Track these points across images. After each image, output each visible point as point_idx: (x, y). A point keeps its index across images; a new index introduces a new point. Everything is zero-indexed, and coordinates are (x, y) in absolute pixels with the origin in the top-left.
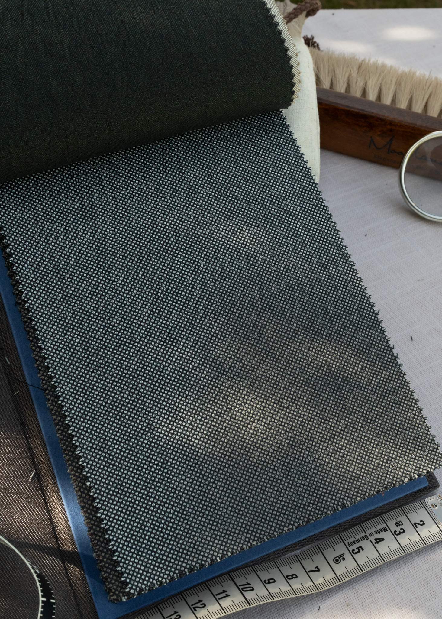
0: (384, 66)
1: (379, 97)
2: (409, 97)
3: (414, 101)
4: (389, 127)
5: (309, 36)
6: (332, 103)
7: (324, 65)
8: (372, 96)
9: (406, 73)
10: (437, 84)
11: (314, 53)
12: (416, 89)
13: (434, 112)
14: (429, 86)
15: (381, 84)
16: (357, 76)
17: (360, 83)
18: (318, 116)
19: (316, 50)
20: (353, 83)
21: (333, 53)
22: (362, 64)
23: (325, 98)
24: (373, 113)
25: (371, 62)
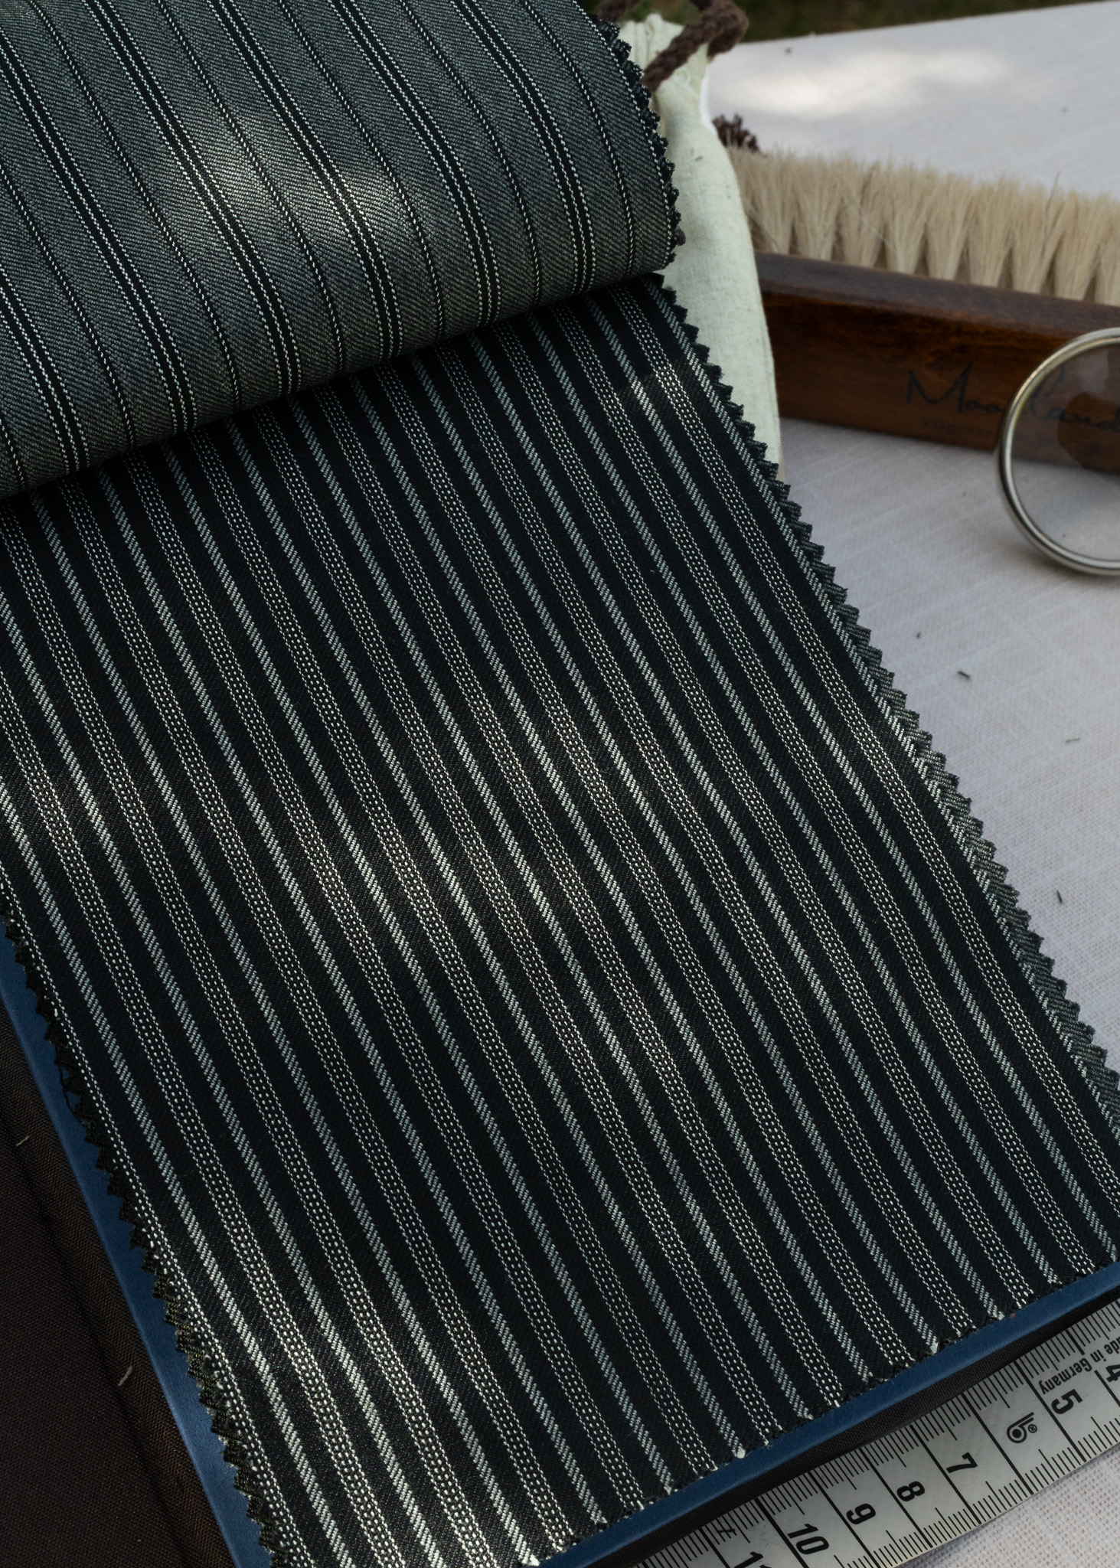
0: (930, 176)
1: (924, 261)
2: (1004, 253)
3: (1018, 262)
4: (955, 340)
5: (730, 118)
6: (800, 289)
7: (769, 192)
9: (991, 189)
10: (1077, 210)
11: (740, 161)
12: (1021, 229)
13: (1072, 289)
14: (1056, 219)
15: (926, 226)
16: (860, 213)
17: (869, 230)
18: (765, 328)
19: (745, 153)
20: (850, 232)
21: (791, 156)
22: (870, 176)
23: (778, 279)
24: (908, 306)
25: (896, 168)
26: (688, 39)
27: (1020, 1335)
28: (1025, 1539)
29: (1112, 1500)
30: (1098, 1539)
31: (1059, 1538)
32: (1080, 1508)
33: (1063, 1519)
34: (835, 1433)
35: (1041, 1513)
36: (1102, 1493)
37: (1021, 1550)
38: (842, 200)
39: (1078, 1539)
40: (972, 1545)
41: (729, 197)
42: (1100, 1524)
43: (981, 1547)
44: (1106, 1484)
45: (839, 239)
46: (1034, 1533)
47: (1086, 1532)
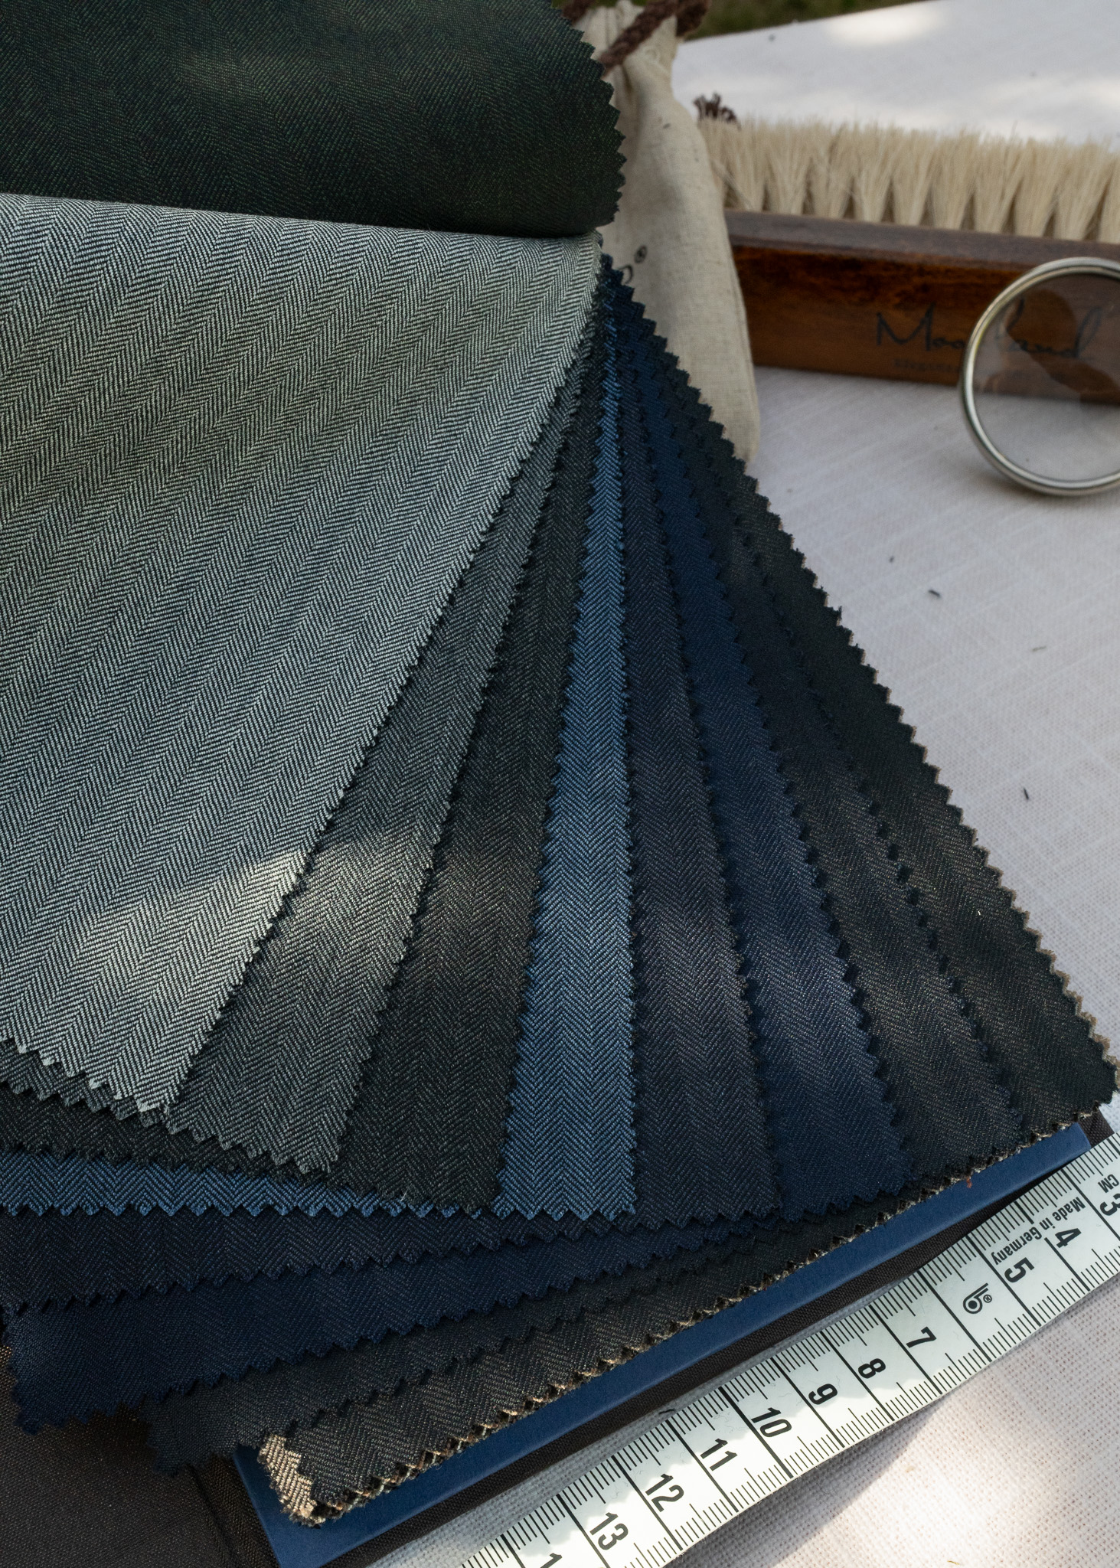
0: (894, 133)
1: (889, 212)
2: (965, 200)
3: (979, 206)
4: (917, 280)
5: (709, 97)
6: (768, 242)
7: (743, 156)
8: (870, 212)
9: (953, 141)
10: (1035, 156)
11: (715, 131)
12: (982, 176)
13: (1031, 226)
14: (1015, 165)
15: (891, 178)
16: (828, 171)
17: (838, 185)
18: (736, 279)
19: (720, 124)
20: (819, 190)
21: (763, 125)
22: (838, 137)
23: (748, 234)
24: (872, 251)
25: (862, 128)
26: (651, 14)
28: (990, 1397)
29: (1076, 1358)
30: (1063, 1395)
31: (1024, 1395)
32: (1045, 1366)
33: (1028, 1377)
34: (804, 1303)
35: (1006, 1372)
36: (1066, 1352)
38: (811, 160)
39: (1043, 1396)
41: (697, 160)
42: (1064, 1381)
44: (1071, 1343)
45: (810, 196)
47: (1050, 1389)
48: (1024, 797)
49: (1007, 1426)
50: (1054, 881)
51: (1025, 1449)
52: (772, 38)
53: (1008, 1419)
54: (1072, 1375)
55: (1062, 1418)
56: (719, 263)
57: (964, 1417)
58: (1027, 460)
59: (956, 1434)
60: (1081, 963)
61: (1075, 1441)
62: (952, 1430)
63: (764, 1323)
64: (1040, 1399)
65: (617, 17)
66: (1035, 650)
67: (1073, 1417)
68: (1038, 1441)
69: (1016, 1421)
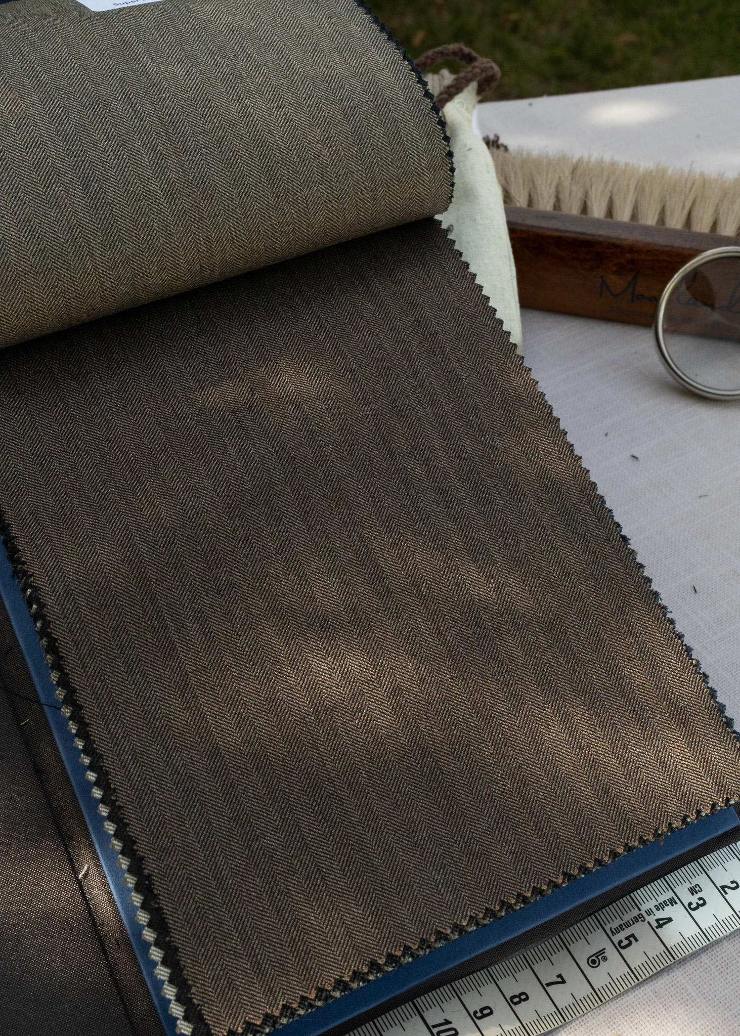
0: (613, 164)
1: (610, 213)
2: (659, 208)
3: (668, 213)
4: (628, 256)
5: (492, 137)
6: (532, 227)
7: (515, 173)
8: (598, 211)
9: (651, 172)
10: (704, 183)
12: (670, 194)
13: (702, 226)
14: (692, 188)
15: (611, 192)
16: (571, 184)
17: (577, 194)
18: (511, 250)
19: (501, 153)
20: (565, 197)
21: (529, 154)
22: (577, 164)
23: (519, 221)
24: (600, 236)
25: (593, 160)
26: (462, 78)
27: (670, 857)
28: (672, 989)
29: (730, 964)
30: (721, 990)
31: (695, 988)
32: (709, 969)
33: (697, 976)
35: (683, 972)
36: (723, 960)
37: (669, 996)
38: (560, 178)
39: (708, 989)
40: (637, 992)
41: (488, 172)
42: (722, 980)
43: (643, 994)
45: (558, 201)
46: (677, 985)
47: (713, 985)
48: (694, 591)
49: (683, 1009)
50: (714, 647)
51: (696, 1025)
52: (531, 105)
53: (684, 1004)
54: (727, 976)
55: (721, 1005)
56: (500, 238)
57: (655, 1002)
58: (696, 375)
59: (649, 1013)
60: (732, 701)
61: (730, 1021)
62: (646, 1010)
63: (520, 932)
64: (705, 992)
65: (440, 80)
66: (700, 497)
67: (728, 1005)
68: (705, 1020)
69: (689, 1006)
